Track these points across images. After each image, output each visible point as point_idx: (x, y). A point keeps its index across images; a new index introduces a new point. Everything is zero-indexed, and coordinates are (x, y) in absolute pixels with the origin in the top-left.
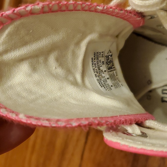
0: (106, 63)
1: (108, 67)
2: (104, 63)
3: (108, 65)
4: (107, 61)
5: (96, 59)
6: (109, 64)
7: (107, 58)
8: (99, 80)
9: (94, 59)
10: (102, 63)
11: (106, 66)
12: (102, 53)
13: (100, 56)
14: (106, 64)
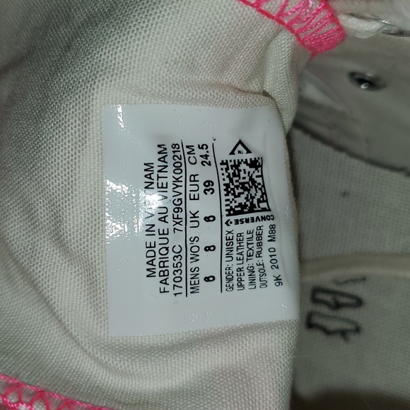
0: (223, 188)
1: (233, 205)
2: (216, 187)
3: (231, 197)
4: (231, 181)
5: (170, 168)
6: (240, 194)
7: (231, 171)
8: (156, 249)
9: (156, 169)
10: (202, 188)
11: (224, 198)
12: (201, 147)
13: (193, 160)
14: (223, 193)
